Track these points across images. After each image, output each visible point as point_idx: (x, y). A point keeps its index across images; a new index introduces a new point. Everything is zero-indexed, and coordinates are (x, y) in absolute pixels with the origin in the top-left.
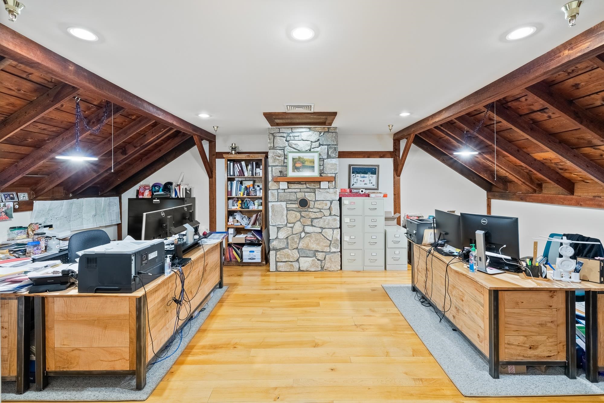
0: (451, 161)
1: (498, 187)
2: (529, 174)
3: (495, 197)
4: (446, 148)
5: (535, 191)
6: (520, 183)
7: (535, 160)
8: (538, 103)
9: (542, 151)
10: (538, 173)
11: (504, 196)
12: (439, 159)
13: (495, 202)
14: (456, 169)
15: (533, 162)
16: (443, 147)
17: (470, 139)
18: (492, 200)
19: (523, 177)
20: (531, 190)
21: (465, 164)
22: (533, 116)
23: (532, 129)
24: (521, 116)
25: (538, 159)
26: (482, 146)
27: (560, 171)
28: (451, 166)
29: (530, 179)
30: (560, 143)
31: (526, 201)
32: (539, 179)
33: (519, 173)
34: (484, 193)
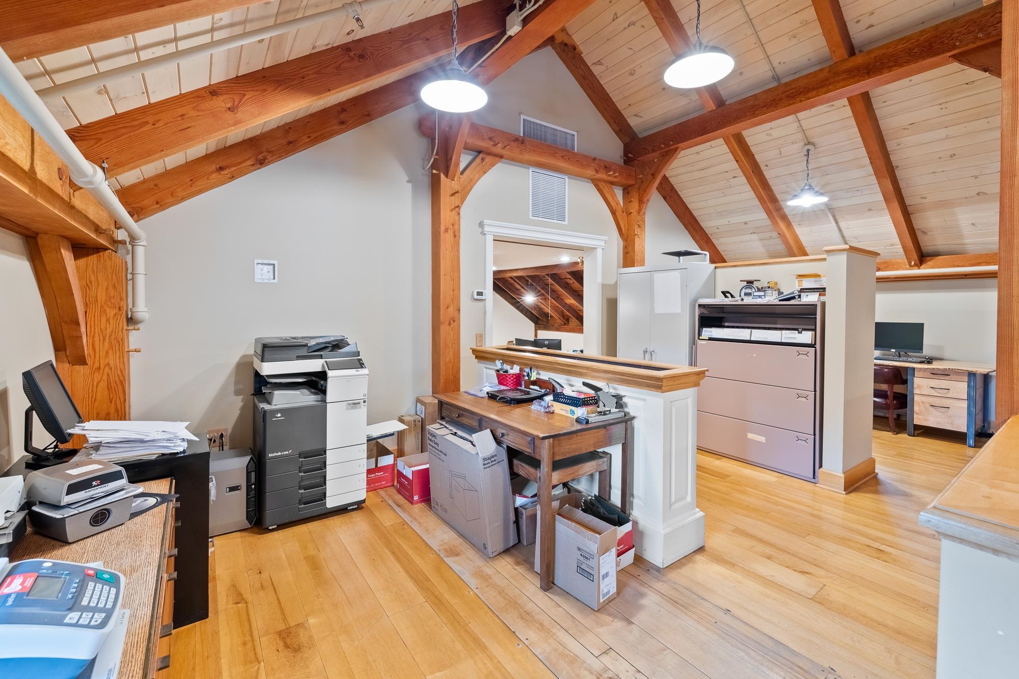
0: (518, 304)
1: (542, 321)
2: (562, 312)
3: (540, 329)
4: (516, 294)
5: (565, 324)
6: (557, 318)
7: (566, 304)
8: (569, 276)
9: (570, 299)
10: (568, 313)
11: (546, 328)
12: (502, 296)
13: (539, 332)
14: (521, 311)
15: (565, 305)
16: (513, 292)
17: (534, 289)
18: (538, 331)
19: (559, 314)
20: (563, 323)
21: (529, 308)
22: (567, 280)
23: (565, 287)
24: (560, 279)
25: (568, 303)
26: (539, 293)
27: (578, 311)
28: (518, 308)
29: (563, 315)
30: (578, 296)
31: (560, 331)
32: (567, 316)
33: (557, 311)
34: (533, 325)
